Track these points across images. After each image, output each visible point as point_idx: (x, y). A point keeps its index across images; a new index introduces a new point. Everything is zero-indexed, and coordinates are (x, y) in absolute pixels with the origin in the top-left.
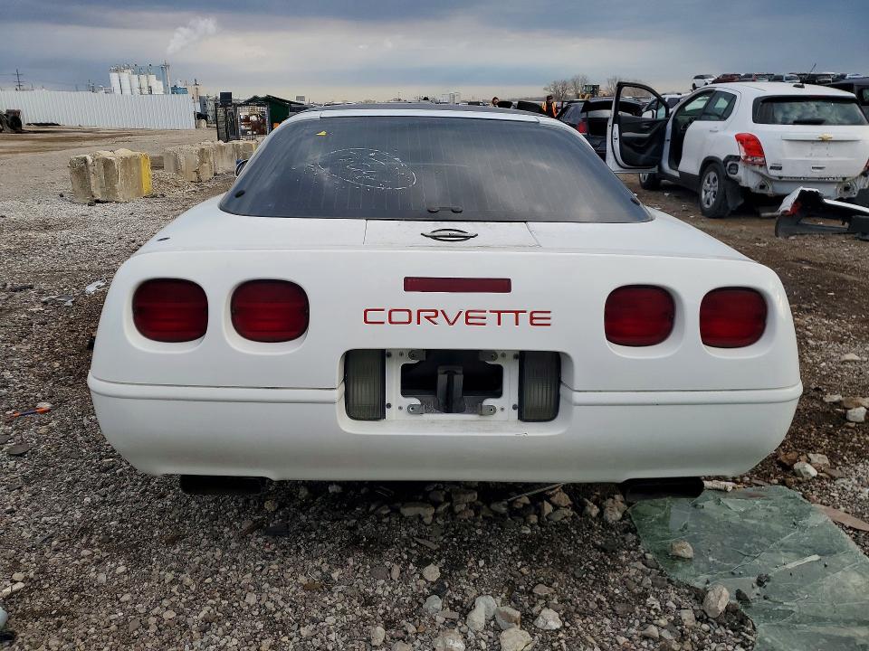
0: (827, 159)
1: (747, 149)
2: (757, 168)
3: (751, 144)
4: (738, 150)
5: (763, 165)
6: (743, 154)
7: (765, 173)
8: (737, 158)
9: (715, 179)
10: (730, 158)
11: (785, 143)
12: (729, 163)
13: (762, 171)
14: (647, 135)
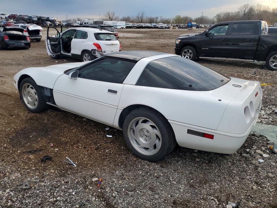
0: (113, 49)
1: (97, 47)
2: (100, 52)
3: (98, 46)
4: (95, 48)
5: (101, 51)
6: (97, 49)
7: (102, 53)
8: (95, 50)
9: (88, 56)
10: (93, 50)
11: (105, 46)
12: (93, 51)
13: (101, 53)
14: (57, 43)
